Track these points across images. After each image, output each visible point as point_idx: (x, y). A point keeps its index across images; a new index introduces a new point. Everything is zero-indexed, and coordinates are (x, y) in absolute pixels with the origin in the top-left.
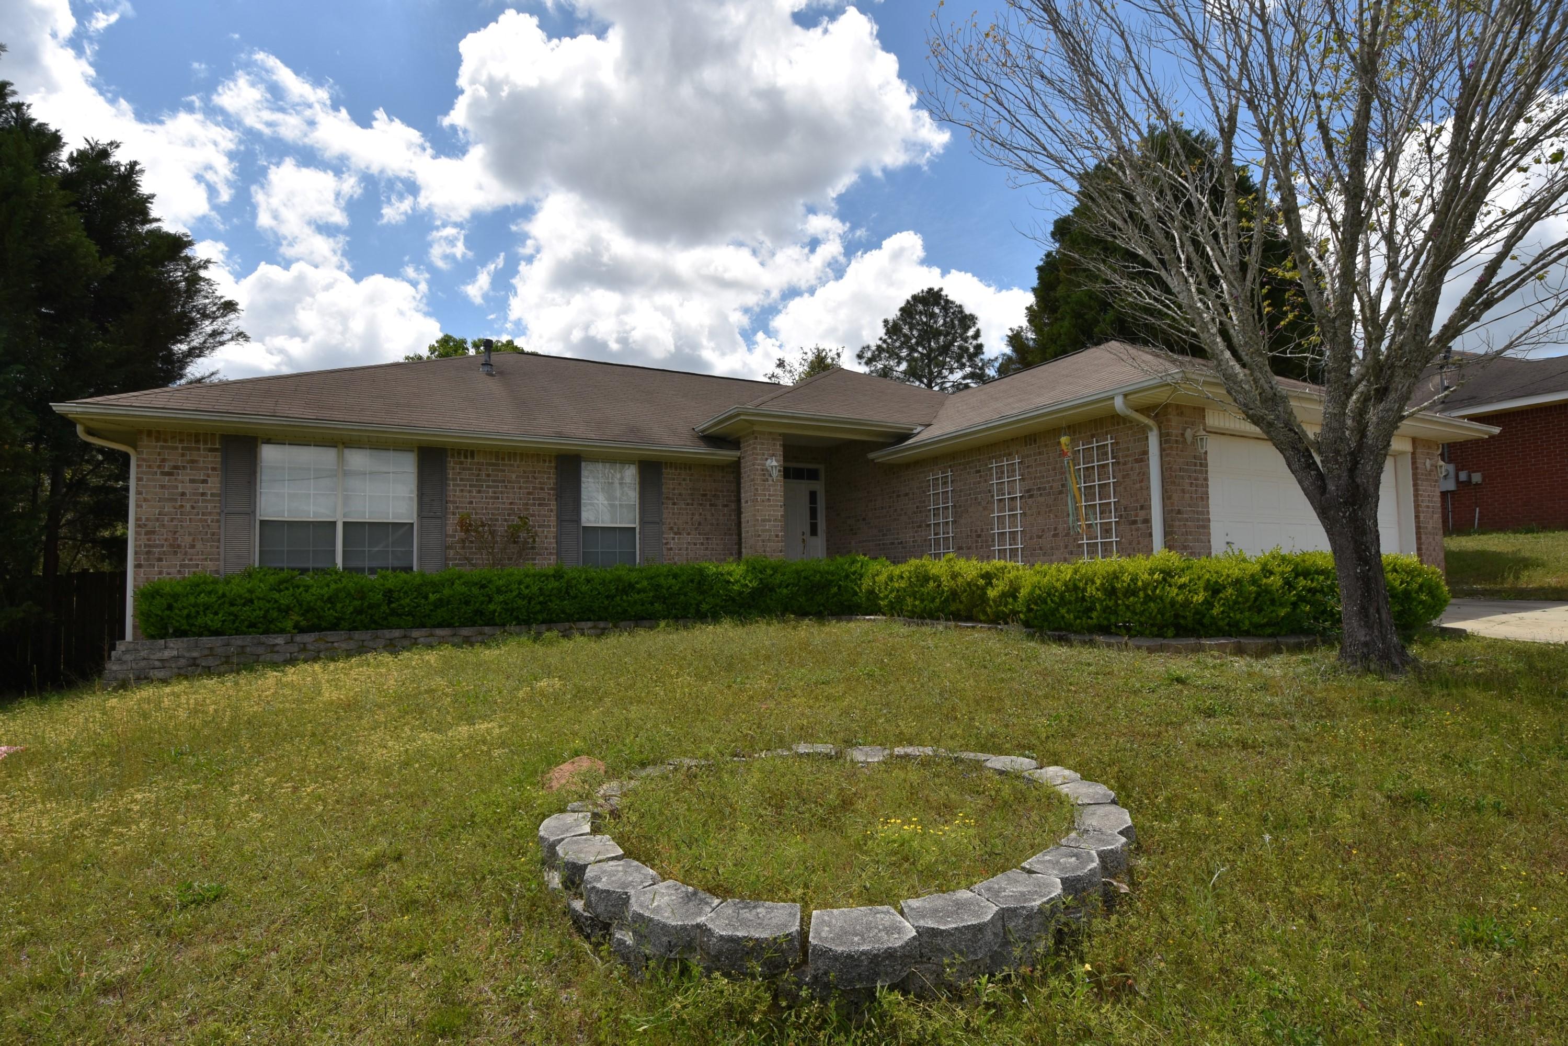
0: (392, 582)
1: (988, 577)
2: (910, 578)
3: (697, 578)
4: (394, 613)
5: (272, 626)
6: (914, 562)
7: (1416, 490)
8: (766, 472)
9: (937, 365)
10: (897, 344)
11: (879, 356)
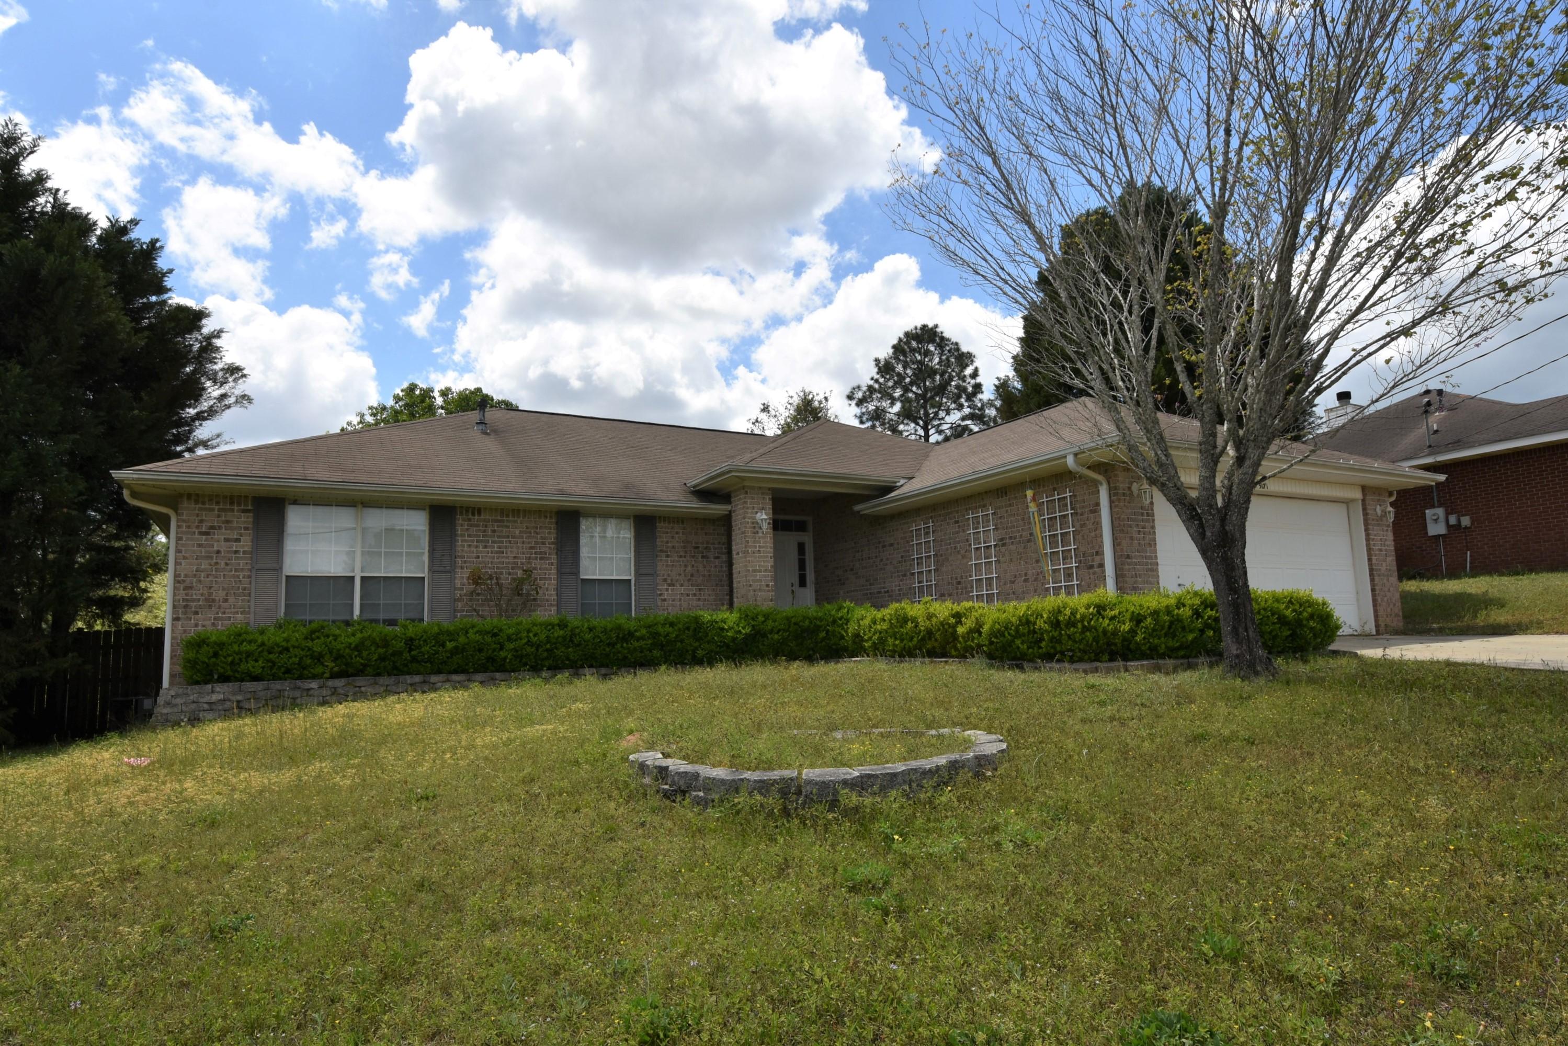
0: (411, 631)
1: (958, 616)
2: (890, 620)
3: (693, 626)
4: (414, 659)
5: (306, 672)
6: (895, 605)
7: (1367, 535)
8: (756, 526)
9: (933, 406)
10: (890, 384)
11: (871, 397)
